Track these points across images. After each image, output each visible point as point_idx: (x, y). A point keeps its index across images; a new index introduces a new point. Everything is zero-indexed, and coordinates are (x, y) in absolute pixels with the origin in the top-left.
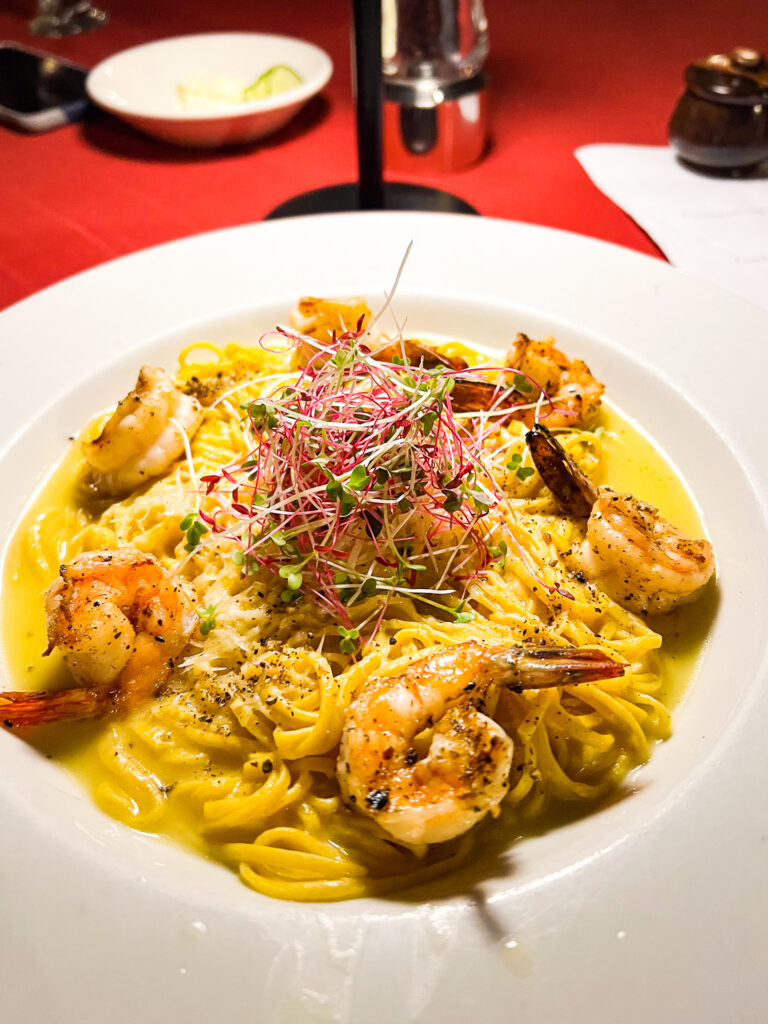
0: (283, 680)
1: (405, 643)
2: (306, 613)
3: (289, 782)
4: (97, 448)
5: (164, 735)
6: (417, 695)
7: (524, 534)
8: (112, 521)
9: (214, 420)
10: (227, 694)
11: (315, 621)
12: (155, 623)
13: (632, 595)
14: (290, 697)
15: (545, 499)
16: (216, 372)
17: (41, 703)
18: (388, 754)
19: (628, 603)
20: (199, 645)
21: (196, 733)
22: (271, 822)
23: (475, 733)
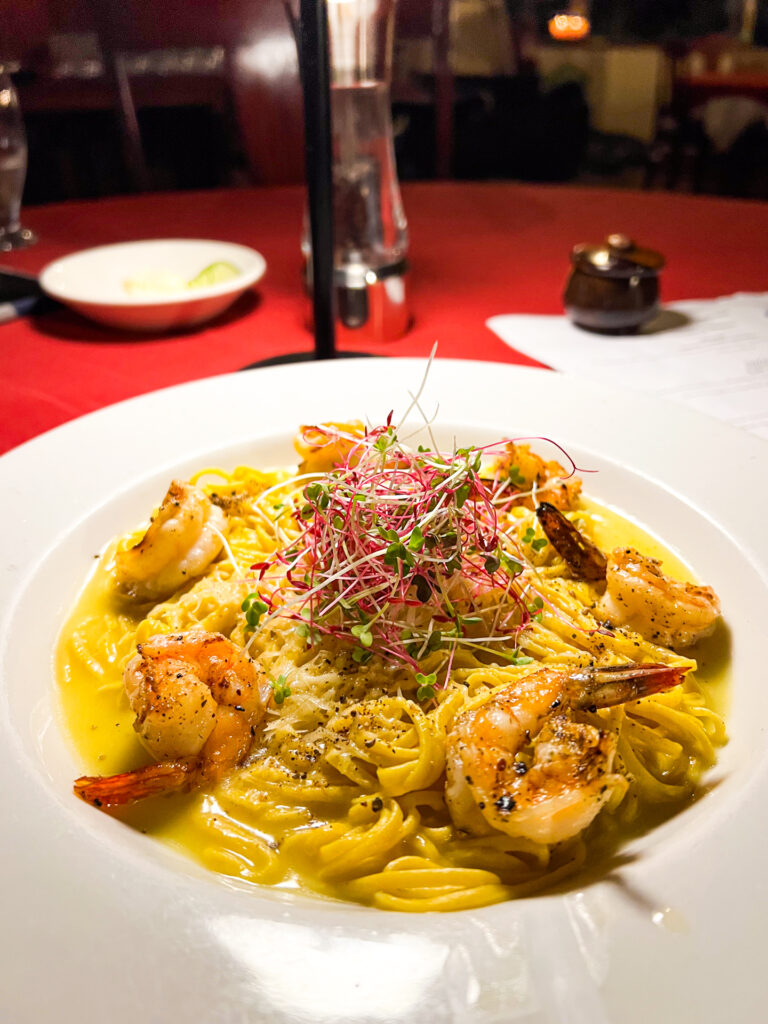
0: (374, 725)
1: (477, 686)
2: (376, 672)
3: (402, 816)
4: (138, 552)
5: (261, 796)
6: (512, 714)
7: (550, 593)
8: (164, 615)
9: (240, 528)
10: (316, 752)
11: (386, 678)
12: (234, 693)
13: (658, 633)
14: (387, 738)
15: (560, 565)
16: (231, 491)
17: (132, 777)
18: (502, 765)
19: (656, 641)
20: (276, 713)
21: (294, 789)
22: (392, 855)
23: (577, 737)
